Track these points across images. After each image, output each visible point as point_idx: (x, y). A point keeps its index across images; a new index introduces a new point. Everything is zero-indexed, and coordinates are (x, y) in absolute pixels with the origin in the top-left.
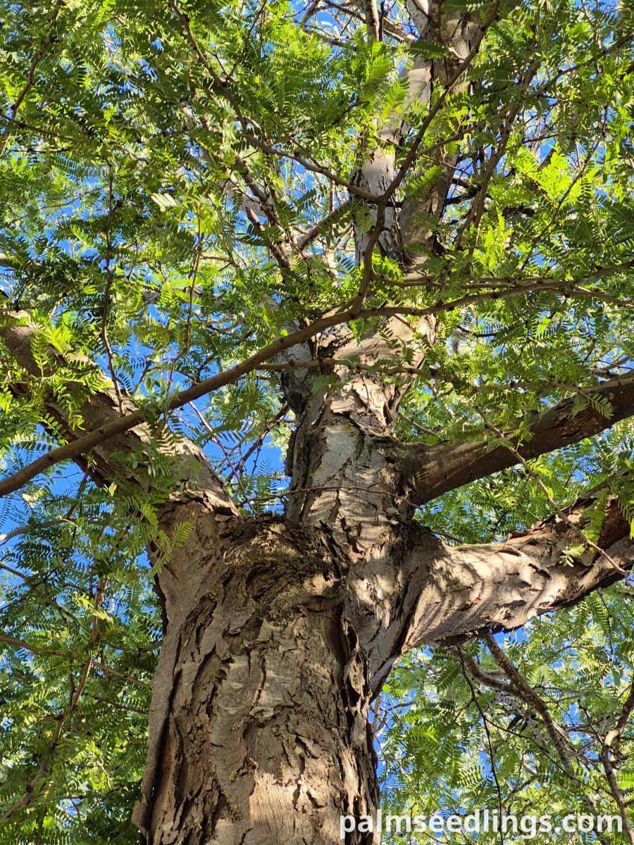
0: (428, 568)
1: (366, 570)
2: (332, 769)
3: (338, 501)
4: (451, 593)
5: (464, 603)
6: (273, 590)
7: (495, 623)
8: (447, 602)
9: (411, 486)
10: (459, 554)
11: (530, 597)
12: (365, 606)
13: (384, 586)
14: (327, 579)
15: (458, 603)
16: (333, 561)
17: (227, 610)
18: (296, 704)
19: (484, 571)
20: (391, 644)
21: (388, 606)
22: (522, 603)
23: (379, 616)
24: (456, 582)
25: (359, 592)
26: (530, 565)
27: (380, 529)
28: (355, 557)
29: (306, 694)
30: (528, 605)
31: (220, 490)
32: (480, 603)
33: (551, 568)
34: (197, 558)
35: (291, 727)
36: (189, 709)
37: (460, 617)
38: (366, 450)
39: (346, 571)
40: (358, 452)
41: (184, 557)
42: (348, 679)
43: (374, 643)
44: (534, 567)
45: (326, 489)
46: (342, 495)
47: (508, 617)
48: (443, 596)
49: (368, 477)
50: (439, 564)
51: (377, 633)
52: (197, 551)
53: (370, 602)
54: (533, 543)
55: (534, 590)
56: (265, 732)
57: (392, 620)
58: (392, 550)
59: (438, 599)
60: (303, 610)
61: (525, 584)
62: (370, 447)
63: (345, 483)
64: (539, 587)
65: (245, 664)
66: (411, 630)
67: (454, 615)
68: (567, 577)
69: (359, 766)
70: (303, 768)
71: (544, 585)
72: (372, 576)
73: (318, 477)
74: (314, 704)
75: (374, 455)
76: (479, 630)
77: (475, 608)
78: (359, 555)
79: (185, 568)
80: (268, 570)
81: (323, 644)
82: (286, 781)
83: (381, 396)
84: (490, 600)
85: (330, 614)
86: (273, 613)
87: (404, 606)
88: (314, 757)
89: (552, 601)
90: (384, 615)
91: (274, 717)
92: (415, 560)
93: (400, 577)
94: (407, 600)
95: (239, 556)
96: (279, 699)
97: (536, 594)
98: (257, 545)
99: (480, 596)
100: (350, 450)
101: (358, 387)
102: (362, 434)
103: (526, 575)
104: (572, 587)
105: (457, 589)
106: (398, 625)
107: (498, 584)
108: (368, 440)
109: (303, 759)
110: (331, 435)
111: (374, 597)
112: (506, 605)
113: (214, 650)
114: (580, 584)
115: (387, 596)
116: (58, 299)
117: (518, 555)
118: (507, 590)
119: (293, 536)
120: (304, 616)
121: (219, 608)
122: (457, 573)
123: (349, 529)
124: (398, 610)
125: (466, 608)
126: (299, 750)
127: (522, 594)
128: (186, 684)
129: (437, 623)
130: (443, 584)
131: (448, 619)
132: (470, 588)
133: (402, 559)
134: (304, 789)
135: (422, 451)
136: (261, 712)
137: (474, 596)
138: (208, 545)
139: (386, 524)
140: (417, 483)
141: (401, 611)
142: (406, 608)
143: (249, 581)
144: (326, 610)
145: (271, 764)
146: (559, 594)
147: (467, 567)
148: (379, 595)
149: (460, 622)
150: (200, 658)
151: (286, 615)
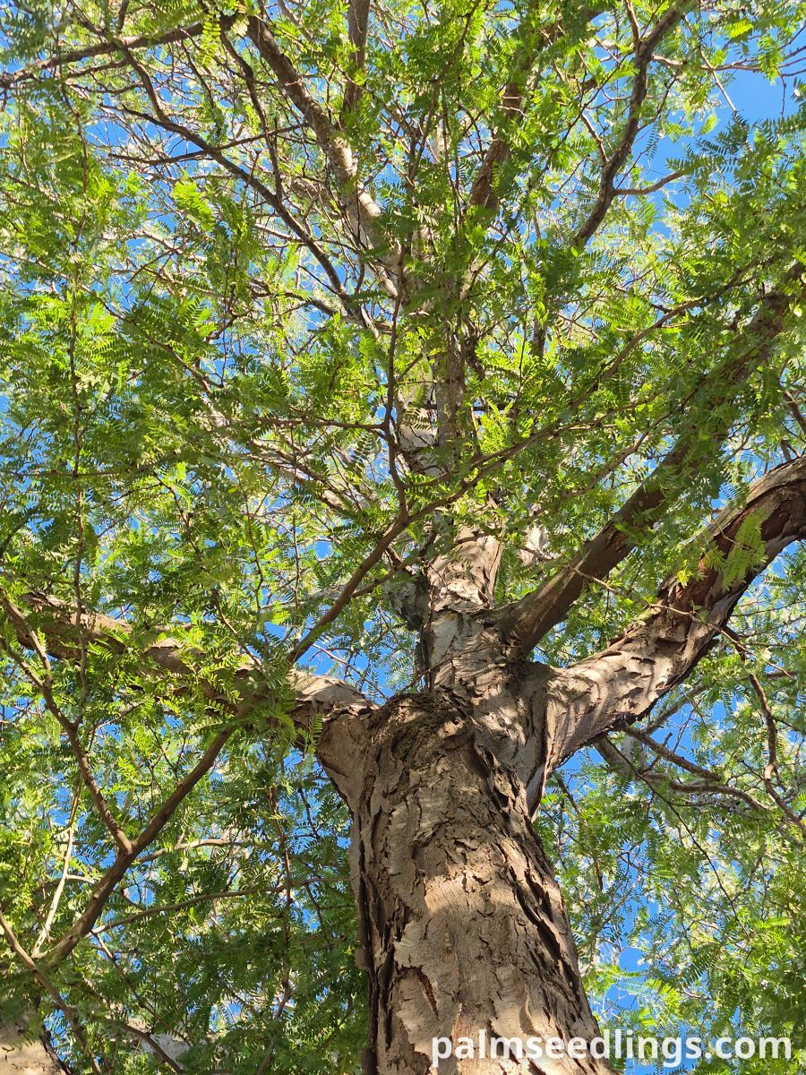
0: (546, 689)
1: (489, 706)
2: (492, 853)
3: (454, 669)
4: (573, 702)
5: (587, 706)
6: (414, 748)
7: (623, 714)
8: (572, 709)
9: (514, 638)
10: (568, 671)
11: (645, 684)
12: (498, 733)
13: (508, 714)
14: (456, 723)
15: (582, 708)
16: (459, 709)
17: (384, 778)
18: (450, 819)
19: (594, 675)
20: (533, 756)
21: (519, 728)
22: (639, 691)
23: (513, 736)
24: (574, 691)
25: (489, 725)
26: (633, 658)
27: (491, 674)
28: (476, 701)
29: (459, 810)
30: (646, 690)
31: (363, 700)
32: (603, 701)
33: (652, 655)
34: (357, 754)
35: (449, 836)
36: (374, 862)
37: (590, 719)
38: (466, 625)
39: (471, 713)
40: (460, 630)
41: (348, 759)
42: (495, 789)
43: (517, 759)
44: (637, 659)
45: (442, 664)
46: (456, 662)
47: (633, 705)
48: (567, 706)
49: (473, 642)
50: (553, 684)
51: (517, 750)
52: (355, 750)
53: (501, 729)
54: (629, 641)
55: (645, 677)
56: (430, 848)
57: (527, 738)
58: (507, 686)
59: (565, 711)
60: (442, 752)
61: (634, 674)
62: (469, 622)
63: (455, 654)
64: (649, 673)
65: (405, 807)
66: (550, 742)
67: (583, 718)
68: (669, 657)
69: (522, 848)
70: (465, 861)
71: (652, 669)
72: (496, 710)
73: (435, 659)
74: (468, 814)
75: (473, 626)
76: (613, 724)
77: (600, 707)
78: (480, 698)
79: (351, 766)
80: (405, 735)
81: (466, 771)
82: (453, 874)
83: (473, 587)
84: (610, 696)
85: (466, 747)
86: (418, 763)
87: (535, 724)
88: (473, 850)
89: (665, 680)
90: (518, 734)
91: (434, 834)
92: (530, 686)
93: (521, 703)
94: (535, 719)
95: (382, 735)
96: (436, 820)
97: (649, 679)
98: (393, 721)
99: (599, 696)
100: (454, 630)
101: (452, 587)
102: (460, 615)
103: (633, 667)
104: (678, 664)
105: (576, 697)
106: (534, 740)
107: (611, 681)
108: (466, 618)
109: (464, 855)
110: (437, 626)
111: (503, 725)
112: (626, 696)
113: (381, 810)
114: (683, 658)
115: (514, 720)
116: (174, 606)
117: (619, 654)
118: (621, 684)
119: (419, 703)
120: (444, 756)
121: (378, 779)
122: (572, 685)
123: (467, 683)
124: (530, 728)
125: (591, 709)
126: (460, 850)
127: (635, 683)
128: (367, 845)
129: (572, 730)
130: (564, 698)
131: (581, 724)
132: (587, 692)
133: (518, 689)
134: (470, 874)
135: (512, 608)
136: (422, 835)
137: (594, 697)
138: (361, 742)
139: (495, 668)
140: (518, 634)
141: (533, 728)
142: (537, 725)
143: (394, 749)
144: (462, 746)
145: (439, 868)
146: (669, 673)
147: (577, 678)
148: (508, 722)
149: (593, 723)
150: (371, 820)
151: (429, 761)
